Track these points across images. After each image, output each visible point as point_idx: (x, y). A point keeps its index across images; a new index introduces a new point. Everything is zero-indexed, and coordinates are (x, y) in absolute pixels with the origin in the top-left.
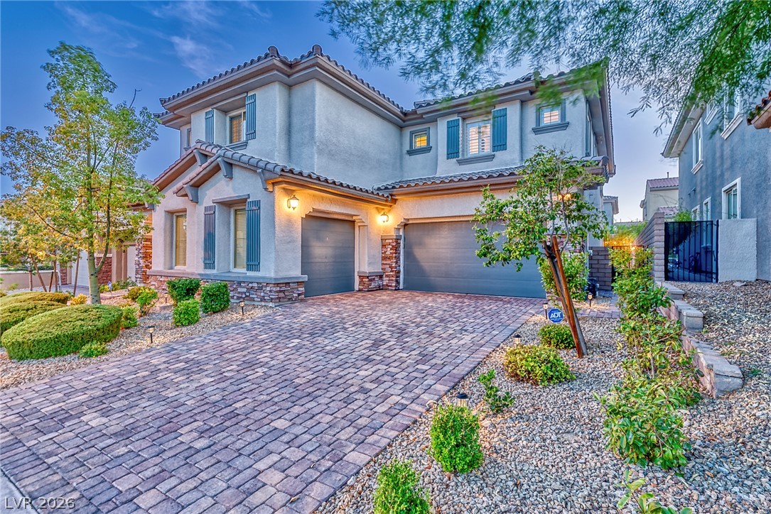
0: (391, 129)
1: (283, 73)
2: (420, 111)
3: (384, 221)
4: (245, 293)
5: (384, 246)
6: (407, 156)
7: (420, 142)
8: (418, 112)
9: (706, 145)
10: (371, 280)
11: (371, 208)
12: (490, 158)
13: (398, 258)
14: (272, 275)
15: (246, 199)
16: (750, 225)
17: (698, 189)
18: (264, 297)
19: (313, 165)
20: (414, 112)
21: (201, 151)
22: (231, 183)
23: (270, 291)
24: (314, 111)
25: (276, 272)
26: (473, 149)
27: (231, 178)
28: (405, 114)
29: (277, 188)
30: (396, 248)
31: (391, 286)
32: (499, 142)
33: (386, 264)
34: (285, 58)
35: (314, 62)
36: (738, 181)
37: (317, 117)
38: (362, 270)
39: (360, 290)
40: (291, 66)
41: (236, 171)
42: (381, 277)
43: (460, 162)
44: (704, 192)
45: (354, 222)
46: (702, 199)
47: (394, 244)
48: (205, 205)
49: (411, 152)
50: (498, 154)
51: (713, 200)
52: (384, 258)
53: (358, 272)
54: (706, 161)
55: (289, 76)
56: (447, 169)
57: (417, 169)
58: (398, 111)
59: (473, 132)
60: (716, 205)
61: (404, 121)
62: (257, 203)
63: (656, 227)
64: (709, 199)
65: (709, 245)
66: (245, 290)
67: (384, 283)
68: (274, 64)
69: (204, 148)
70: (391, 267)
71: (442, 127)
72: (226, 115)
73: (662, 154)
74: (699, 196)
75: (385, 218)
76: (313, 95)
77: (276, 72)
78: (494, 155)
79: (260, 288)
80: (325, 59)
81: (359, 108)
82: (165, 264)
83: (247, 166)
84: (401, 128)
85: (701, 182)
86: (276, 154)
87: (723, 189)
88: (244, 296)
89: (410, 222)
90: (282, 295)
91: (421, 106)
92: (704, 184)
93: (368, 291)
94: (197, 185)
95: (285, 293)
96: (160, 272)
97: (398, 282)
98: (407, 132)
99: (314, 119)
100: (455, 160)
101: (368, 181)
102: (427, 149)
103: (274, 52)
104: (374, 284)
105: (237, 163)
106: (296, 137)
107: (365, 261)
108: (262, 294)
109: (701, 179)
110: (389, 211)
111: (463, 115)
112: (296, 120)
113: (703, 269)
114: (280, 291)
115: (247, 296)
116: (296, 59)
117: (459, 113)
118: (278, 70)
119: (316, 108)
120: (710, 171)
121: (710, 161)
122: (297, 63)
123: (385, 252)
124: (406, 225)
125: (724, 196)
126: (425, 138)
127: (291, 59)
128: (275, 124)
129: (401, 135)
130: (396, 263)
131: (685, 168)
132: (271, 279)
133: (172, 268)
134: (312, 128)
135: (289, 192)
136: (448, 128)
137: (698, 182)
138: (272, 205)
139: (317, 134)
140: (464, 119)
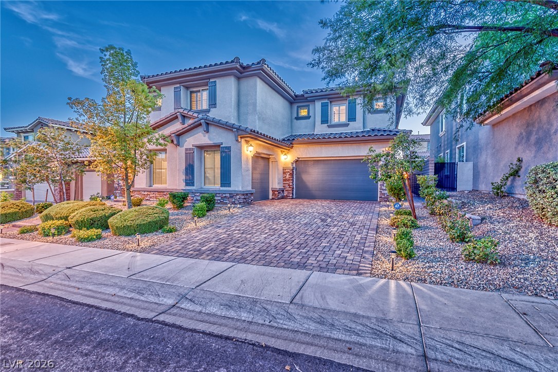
0: (286, 104)
1: (239, 72)
2: (306, 96)
3: (286, 159)
4: (220, 200)
5: (284, 173)
6: (295, 121)
7: (304, 113)
8: (305, 96)
9: (448, 123)
10: (279, 193)
11: (279, 150)
12: (346, 125)
13: (293, 180)
14: (240, 189)
15: (219, 146)
16: (470, 165)
17: (442, 145)
18: (234, 201)
19: (256, 126)
20: (303, 96)
21: (183, 114)
22: (207, 135)
23: (239, 198)
24: (256, 95)
25: (242, 188)
26: (335, 120)
27: (208, 132)
28: (296, 96)
29: (243, 139)
30: (292, 174)
31: (289, 196)
32: (352, 117)
33: (286, 184)
34: (242, 63)
35: (260, 68)
36: (464, 144)
37: (258, 99)
38: (274, 187)
39: (273, 199)
40: (244, 68)
41: (211, 129)
42: (283, 191)
43: (329, 127)
44: (446, 147)
45: (269, 159)
46: (445, 150)
47: (291, 172)
48: (185, 147)
49: (298, 118)
50: (350, 123)
51: (451, 151)
52: (284, 180)
53: (272, 188)
54: (447, 131)
55: (241, 73)
56: (321, 129)
57: (302, 128)
58: (293, 94)
59: (335, 109)
60: (452, 155)
61: (295, 101)
62: (229, 148)
63: (430, 165)
64: (448, 151)
65: (449, 174)
66: (220, 198)
67: (285, 195)
68: (237, 67)
69: (186, 113)
70: (289, 185)
71: (318, 105)
72: (188, 90)
73: (422, 124)
74: (443, 149)
75: (285, 157)
76: (255, 85)
77: (235, 71)
78: (349, 124)
79: (231, 197)
80: (266, 66)
81: (274, 92)
82: (147, 183)
83: (225, 126)
84: (291, 103)
85: (444, 141)
86: (232, 118)
87: (457, 147)
88: (219, 202)
89: (300, 159)
90: (245, 200)
91: (307, 93)
92: (446, 143)
93: (278, 199)
94: (179, 135)
95: (247, 199)
96: (144, 188)
97: (293, 194)
98: (295, 106)
99: (256, 100)
100: (326, 125)
101: (278, 135)
102: (308, 117)
103: (237, 60)
104: (280, 195)
105: (211, 123)
106: (242, 109)
107: (275, 182)
108: (233, 200)
109: (444, 140)
110: (288, 153)
111: (331, 100)
112: (243, 99)
113: (446, 186)
114: (245, 198)
115: (221, 202)
116: (248, 65)
117: (329, 99)
118: (236, 70)
119: (257, 93)
120: (449, 137)
121: (450, 132)
122: (248, 67)
123: (285, 177)
124: (297, 161)
125: (457, 150)
126: (306, 110)
127: (245, 65)
128: (231, 100)
129: (291, 108)
130: (292, 183)
131: (435, 132)
132: (240, 191)
133: (150, 186)
134: (255, 105)
135: (247, 142)
136: (322, 106)
137: (443, 141)
138: (240, 150)
139: (258, 108)
140: (331, 102)
